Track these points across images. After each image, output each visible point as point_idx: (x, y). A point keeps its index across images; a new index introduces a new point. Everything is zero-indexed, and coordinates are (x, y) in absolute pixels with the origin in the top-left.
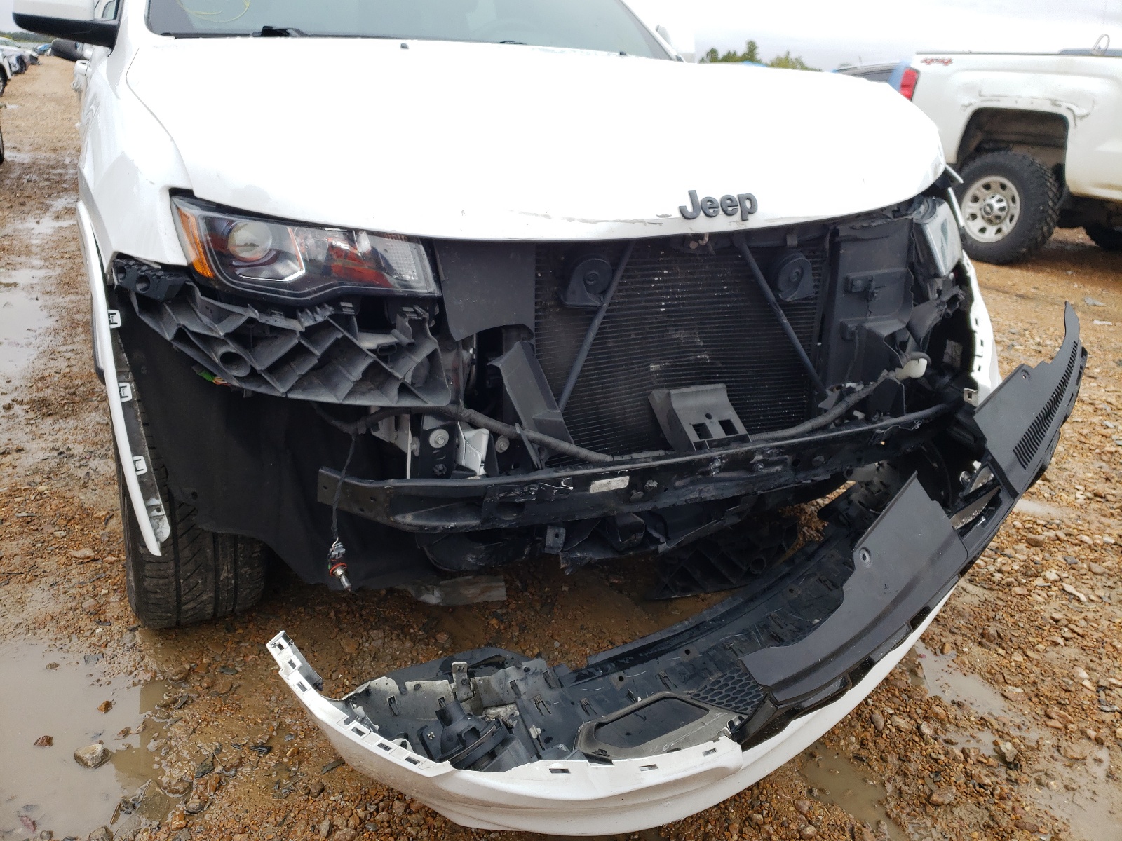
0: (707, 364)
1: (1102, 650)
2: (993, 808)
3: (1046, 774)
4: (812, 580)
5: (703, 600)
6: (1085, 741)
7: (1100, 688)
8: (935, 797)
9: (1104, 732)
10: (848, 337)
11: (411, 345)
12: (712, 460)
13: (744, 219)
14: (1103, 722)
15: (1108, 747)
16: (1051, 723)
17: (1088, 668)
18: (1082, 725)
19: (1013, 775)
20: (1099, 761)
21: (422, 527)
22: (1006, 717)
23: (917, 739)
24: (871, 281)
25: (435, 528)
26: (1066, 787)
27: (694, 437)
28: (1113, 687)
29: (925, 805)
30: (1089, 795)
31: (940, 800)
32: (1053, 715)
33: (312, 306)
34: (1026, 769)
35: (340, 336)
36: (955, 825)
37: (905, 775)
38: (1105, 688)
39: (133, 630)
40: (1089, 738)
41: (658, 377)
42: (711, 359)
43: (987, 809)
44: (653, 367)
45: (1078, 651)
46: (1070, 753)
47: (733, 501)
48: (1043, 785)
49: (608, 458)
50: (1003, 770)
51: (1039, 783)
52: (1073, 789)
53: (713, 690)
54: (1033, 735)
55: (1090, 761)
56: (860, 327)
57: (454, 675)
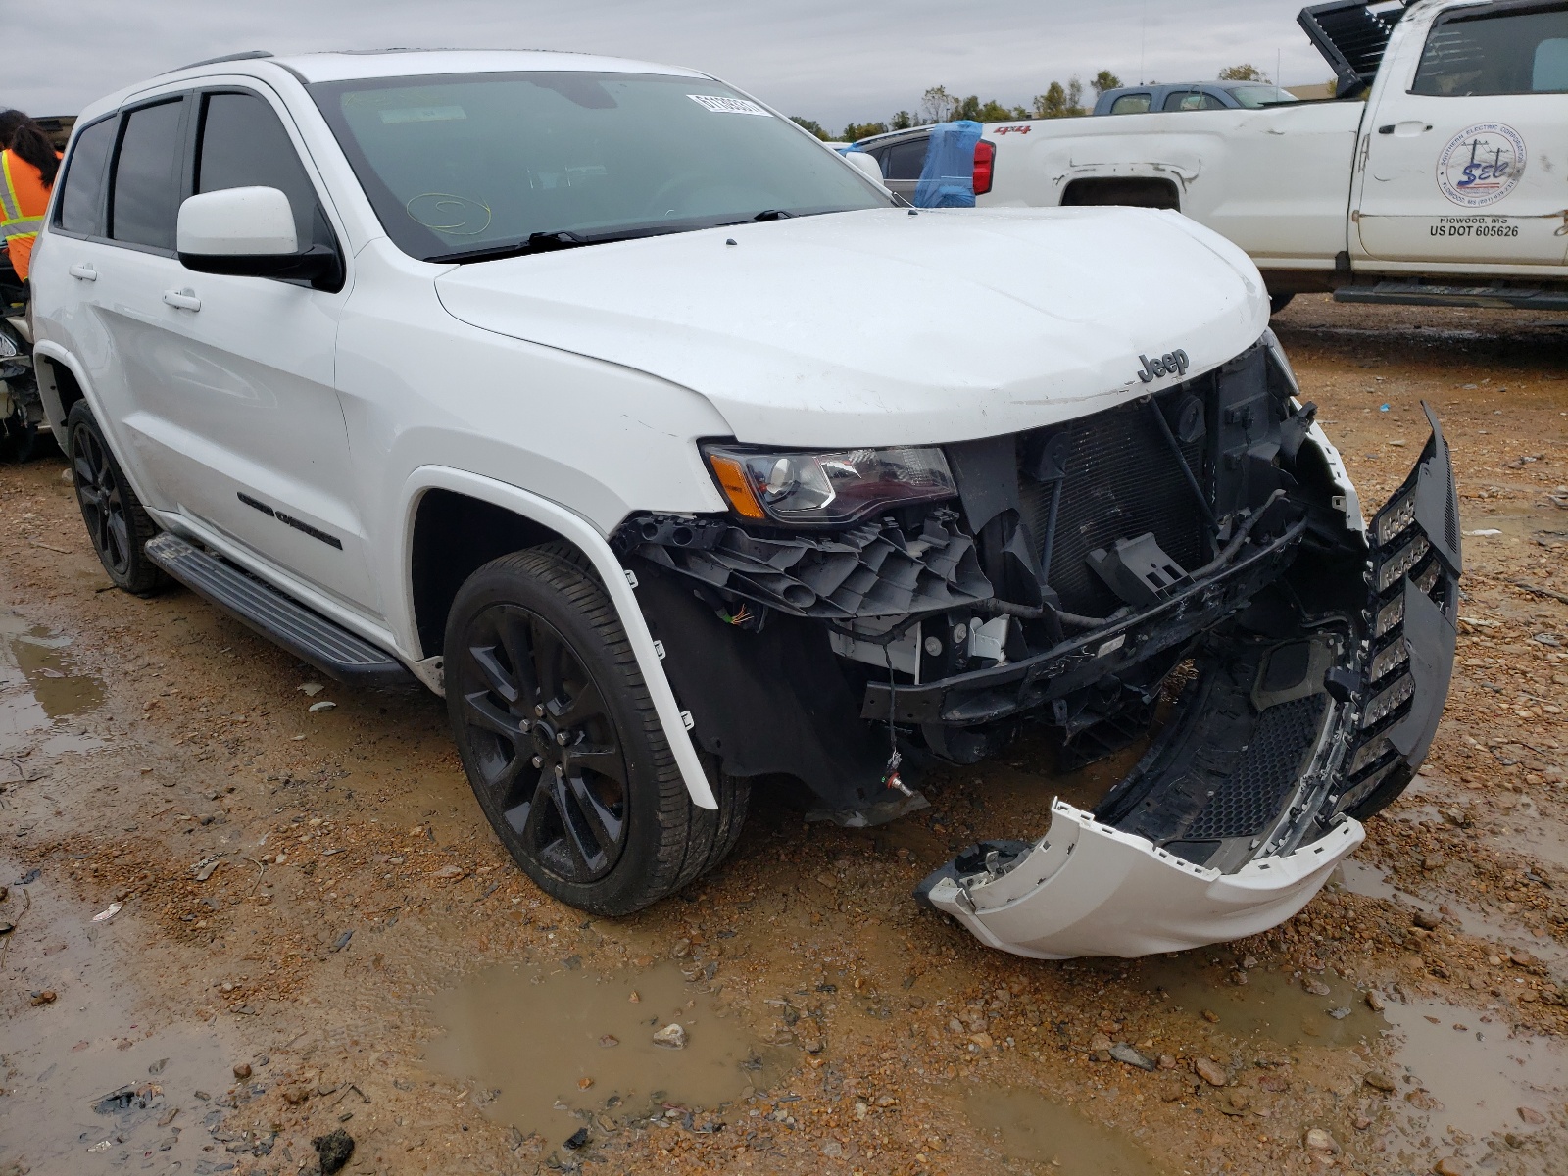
0: (1120, 517)
1: (1473, 718)
2: (1474, 859)
3: (1494, 824)
4: (1213, 714)
5: (1113, 761)
6: (1507, 793)
7: (1491, 748)
8: (1429, 863)
9: (1517, 782)
10: (1234, 467)
11: (948, 545)
12: (1178, 604)
13: (1181, 373)
14: (1512, 774)
15: (1527, 793)
16: (1471, 785)
17: (1471, 735)
18: (1497, 781)
19: (1470, 832)
20: (1526, 805)
21: (969, 720)
22: (1434, 790)
23: (1382, 824)
24: (1247, 410)
25: (982, 718)
26: (1516, 830)
27: (1154, 589)
28: (1501, 745)
29: (1421, 872)
30: (1538, 832)
31: (1433, 863)
32: (1470, 778)
33: (859, 525)
34: (1477, 825)
35: (892, 549)
36: (1453, 880)
37: (1390, 856)
38: (1496, 747)
39: (586, 926)
40: (1508, 790)
41: (1087, 538)
42: (1123, 511)
43: (1469, 861)
44: (1083, 529)
45: (1455, 722)
46: (1502, 805)
47: (1188, 641)
48: (1497, 833)
49: (1103, 621)
50: (1459, 830)
51: (1493, 832)
52: (1523, 831)
53: (1202, 827)
54: (1464, 798)
55: (1519, 807)
56: (1244, 455)
57: (988, 866)
